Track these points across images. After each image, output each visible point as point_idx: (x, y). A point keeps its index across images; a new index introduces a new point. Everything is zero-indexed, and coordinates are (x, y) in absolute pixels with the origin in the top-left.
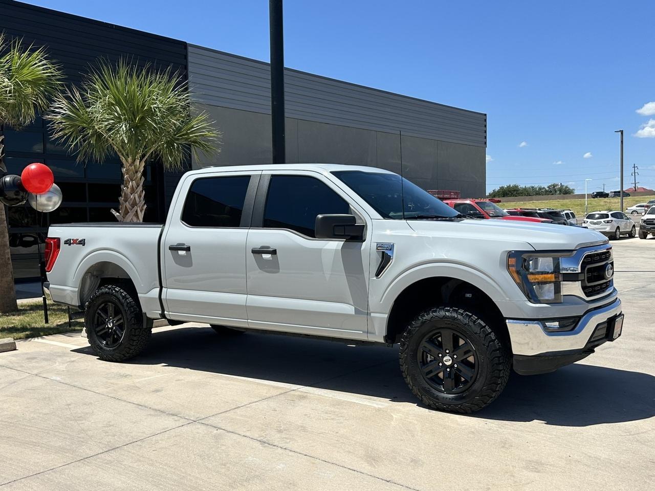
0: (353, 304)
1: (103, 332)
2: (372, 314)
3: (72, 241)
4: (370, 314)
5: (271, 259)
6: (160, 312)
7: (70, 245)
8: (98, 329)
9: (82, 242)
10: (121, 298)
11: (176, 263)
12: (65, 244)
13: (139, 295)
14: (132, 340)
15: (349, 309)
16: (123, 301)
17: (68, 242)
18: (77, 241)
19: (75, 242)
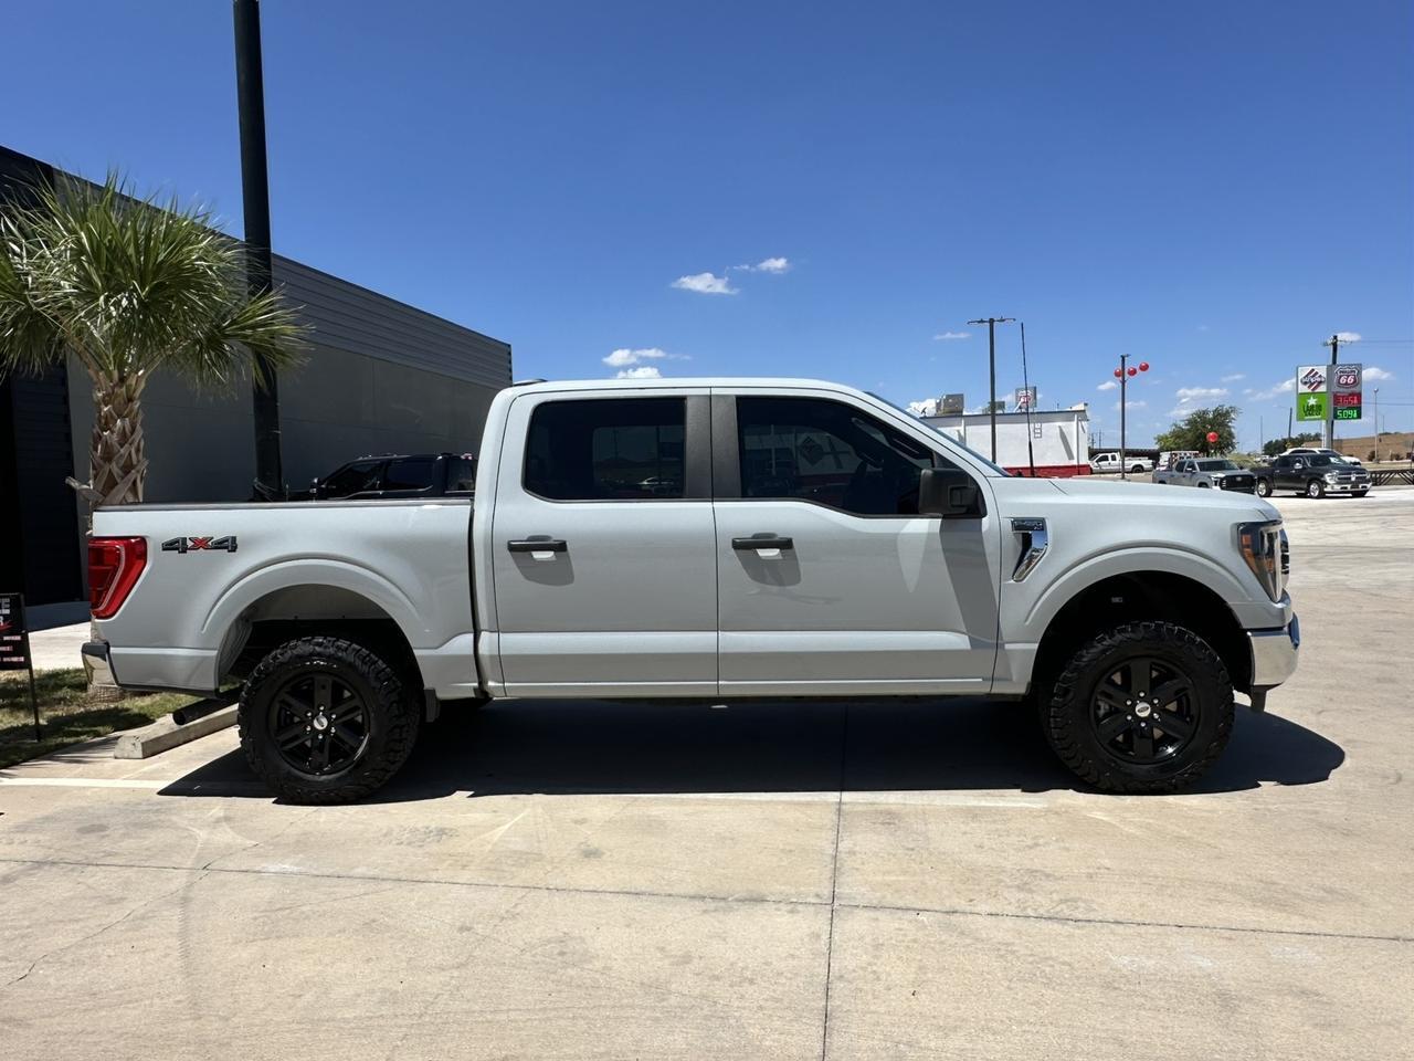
0: (965, 631)
1: (296, 743)
2: (1007, 646)
3: (190, 544)
4: (1003, 645)
5: (781, 557)
6: (476, 684)
7: (184, 551)
8: (283, 738)
9: (229, 545)
10: (358, 663)
11: (527, 578)
12: (164, 549)
13: (417, 653)
14: (392, 750)
15: (957, 641)
16: (365, 668)
17: (176, 545)
18: (210, 543)
19: (201, 544)
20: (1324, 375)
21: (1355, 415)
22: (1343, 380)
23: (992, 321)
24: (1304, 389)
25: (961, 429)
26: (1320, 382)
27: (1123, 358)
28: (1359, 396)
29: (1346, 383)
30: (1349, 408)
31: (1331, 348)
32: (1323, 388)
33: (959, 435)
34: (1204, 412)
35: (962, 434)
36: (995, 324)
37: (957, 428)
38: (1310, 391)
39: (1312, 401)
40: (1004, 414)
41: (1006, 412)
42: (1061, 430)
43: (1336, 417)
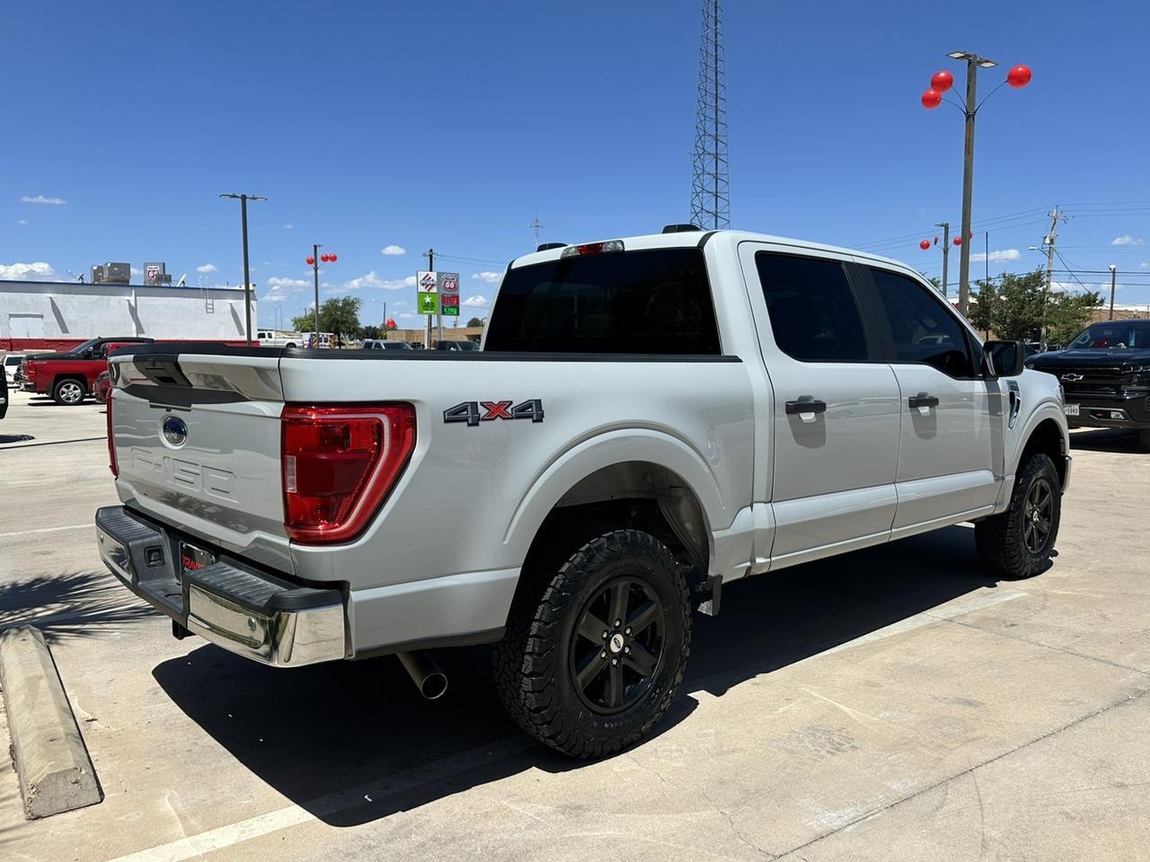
0: (991, 469)
3: (483, 411)
4: (1005, 478)
5: (929, 414)
6: (749, 563)
7: (474, 424)
9: (532, 411)
12: (446, 421)
13: (716, 535)
17: (462, 414)
18: (509, 410)
19: (498, 410)
20: (435, 280)
21: (456, 313)
22: (447, 285)
23: (244, 198)
24: (422, 289)
25: (132, 299)
26: (433, 285)
27: (315, 247)
28: (457, 297)
29: (450, 288)
30: (451, 307)
31: (428, 258)
32: (434, 290)
33: (130, 304)
34: (335, 301)
35: (133, 304)
36: (247, 200)
37: (128, 298)
38: (426, 291)
39: (428, 300)
40: (170, 287)
41: (172, 285)
42: (232, 307)
43: (444, 313)
